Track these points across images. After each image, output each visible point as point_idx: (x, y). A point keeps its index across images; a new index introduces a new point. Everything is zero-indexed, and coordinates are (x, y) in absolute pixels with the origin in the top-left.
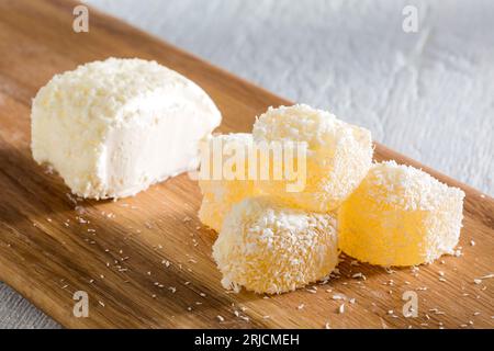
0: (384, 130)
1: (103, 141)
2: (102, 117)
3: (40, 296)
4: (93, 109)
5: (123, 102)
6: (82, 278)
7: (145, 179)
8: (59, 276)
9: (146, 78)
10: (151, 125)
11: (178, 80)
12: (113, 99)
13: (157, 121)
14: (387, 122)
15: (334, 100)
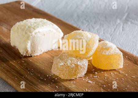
0: (111, 39)
1: (29, 40)
2: (28, 33)
3: (10, 81)
4: (27, 31)
5: (35, 29)
6: (21, 76)
7: (41, 51)
8: (15, 76)
9: (42, 23)
10: (43, 36)
11: (51, 24)
12: (32, 28)
13: (44, 35)
14: (113, 37)
15: (99, 32)
